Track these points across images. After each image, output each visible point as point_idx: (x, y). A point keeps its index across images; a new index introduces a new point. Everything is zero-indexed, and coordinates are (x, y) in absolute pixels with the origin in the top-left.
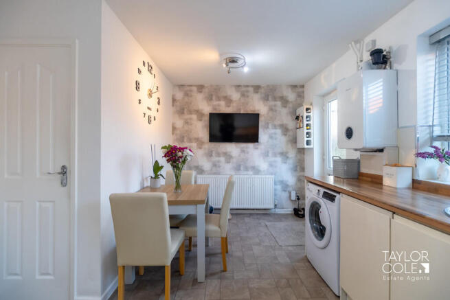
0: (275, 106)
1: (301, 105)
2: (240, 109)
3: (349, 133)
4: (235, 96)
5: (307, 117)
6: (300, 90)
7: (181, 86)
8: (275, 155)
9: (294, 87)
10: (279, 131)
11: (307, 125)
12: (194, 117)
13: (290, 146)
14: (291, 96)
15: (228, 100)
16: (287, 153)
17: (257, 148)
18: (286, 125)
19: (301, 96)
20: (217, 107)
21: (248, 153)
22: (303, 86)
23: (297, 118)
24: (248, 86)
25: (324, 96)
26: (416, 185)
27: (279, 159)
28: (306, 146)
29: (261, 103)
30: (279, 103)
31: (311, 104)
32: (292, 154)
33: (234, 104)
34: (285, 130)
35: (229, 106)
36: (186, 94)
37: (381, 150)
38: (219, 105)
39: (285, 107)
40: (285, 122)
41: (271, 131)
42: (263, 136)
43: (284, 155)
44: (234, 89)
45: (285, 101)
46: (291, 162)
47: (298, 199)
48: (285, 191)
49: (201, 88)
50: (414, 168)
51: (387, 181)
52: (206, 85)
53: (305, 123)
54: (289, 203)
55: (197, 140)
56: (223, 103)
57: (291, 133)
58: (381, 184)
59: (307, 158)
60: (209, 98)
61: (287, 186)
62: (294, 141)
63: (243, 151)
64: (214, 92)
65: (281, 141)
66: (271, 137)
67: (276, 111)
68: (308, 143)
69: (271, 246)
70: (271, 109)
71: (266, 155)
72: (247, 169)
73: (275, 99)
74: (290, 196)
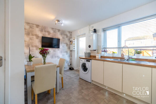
0: (64, 37)
1: (71, 38)
2: (53, 36)
3: (90, 46)
4: (52, 32)
5: (74, 41)
6: (71, 33)
7: (28, 23)
8: (64, 52)
9: (69, 32)
10: (65, 45)
11: (74, 44)
12: (35, 37)
13: (68, 49)
14: (69, 35)
15: (49, 33)
16: (67, 51)
17: (59, 50)
18: (67, 43)
19: (71, 35)
20: (45, 35)
21: (56, 52)
22: (72, 32)
23: (71, 41)
24: (56, 29)
25: (78, 36)
26: (101, 57)
27: (65, 53)
28: (74, 50)
29: (60, 35)
30: (65, 36)
31: (75, 38)
32: (69, 52)
33: (51, 35)
34: (67, 45)
35: (49, 35)
36: (31, 27)
37: (95, 50)
38: (45, 34)
39: (67, 38)
40: (67, 42)
41: (63, 45)
42: (61, 46)
43: (66, 52)
44: (51, 29)
45: (67, 36)
46: (68, 54)
47: (71, 65)
48: (67, 63)
49: (38, 26)
50: (101, 54)
51: (97, 57)
52: (40, 25)
53: (73, 43)
54: (68, 66)
55: (36, 46)
56: (47, 33)
57: (68, 46)
58: (96, 57)
59: (73, 53)
60: (41, 31)
61: (67, 61)
62: (69, 48)
63: (54, 51)
64: (43, 29)
65: (66, 48)
66: (63, 47)
67: (64, 38)
68: (74, 49)
69: (70, 78)
70: (63, 38)
71: (61, 52)
72: (55, 57)
73: (64, 35)
74: (68, 64)
